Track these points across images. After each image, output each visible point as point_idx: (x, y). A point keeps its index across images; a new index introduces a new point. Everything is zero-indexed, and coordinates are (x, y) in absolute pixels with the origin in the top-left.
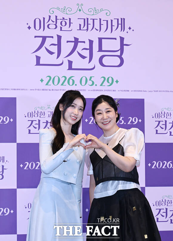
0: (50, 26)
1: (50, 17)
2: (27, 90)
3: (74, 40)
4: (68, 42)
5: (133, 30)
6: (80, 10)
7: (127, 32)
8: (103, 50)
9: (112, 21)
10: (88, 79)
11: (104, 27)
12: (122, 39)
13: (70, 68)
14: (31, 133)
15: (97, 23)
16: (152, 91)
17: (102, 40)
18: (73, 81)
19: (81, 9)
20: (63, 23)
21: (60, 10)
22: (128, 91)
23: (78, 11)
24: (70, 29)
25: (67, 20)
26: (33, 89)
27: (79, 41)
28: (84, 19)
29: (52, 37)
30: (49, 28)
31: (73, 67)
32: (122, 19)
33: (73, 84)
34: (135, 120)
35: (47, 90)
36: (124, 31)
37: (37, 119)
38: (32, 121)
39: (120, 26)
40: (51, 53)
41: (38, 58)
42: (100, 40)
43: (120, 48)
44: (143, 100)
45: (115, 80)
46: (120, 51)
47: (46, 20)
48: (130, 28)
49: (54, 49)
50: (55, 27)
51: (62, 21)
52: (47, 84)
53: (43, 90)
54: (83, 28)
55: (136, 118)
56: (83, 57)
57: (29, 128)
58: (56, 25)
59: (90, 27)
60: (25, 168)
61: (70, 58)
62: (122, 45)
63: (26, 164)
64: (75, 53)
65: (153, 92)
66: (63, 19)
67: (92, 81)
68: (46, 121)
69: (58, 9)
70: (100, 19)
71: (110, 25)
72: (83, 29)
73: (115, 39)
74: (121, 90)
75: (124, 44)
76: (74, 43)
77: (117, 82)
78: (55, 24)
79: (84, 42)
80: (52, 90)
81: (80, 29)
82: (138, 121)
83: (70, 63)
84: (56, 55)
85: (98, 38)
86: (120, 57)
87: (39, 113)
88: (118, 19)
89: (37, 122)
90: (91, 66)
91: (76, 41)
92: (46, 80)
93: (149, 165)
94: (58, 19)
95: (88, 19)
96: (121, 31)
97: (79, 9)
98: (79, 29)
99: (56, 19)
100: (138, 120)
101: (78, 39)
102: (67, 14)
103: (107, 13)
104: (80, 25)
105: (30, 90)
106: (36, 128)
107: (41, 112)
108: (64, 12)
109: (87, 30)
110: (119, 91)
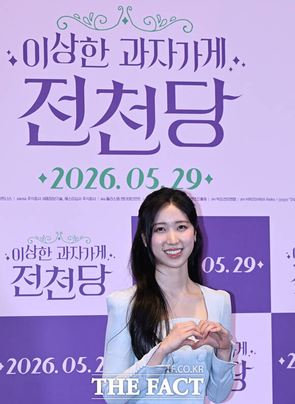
0: (59, 57)
1: (58, 35)
2: (9, 199)
3: (113, 89)
4: (99, 91)
5: (244, 65)
6: (125, 21)
7: (231, 69)
8: (177, 108)
9: (196, 44)
10: (146, 174)
11: (178, 58)
12: (219, 84)
13: (105, 150)
14: (20, 294)
15: (163, 48)
16: (287, 200)
17: (176, 86)
18: (113, 178)
19: (128, 18)
20: (89, 50)
21: (81, 20)
22: (234, 199)
23: (122, 23)
24: (104, 63)
25: (97, 42)
26: (24, 197)
27: (124, 89)
28: (136, 41)
29: (65, 82)
30: (57, 62)
31: (111, 149)
32: (218, 40)
33: (111, 186)
34: (250, 263)
35: (54, 199)
36: (222, 67)
37: (34, 262)
38: (23, 269)
39: (214, 55)
40: (63, 117)
41: (34, 129)
42: (171, 86)
43: (214, 105)
44: (265, 220)
45: (204, 176)
46: (214, 110)
47: (51, 45)
48: (236, 60)
49: (70, 108)
50: (69, 58)
51: (86, 45)
52: (54, 186)
53: (46, 199)
54: (133, 59)
55: (252, 259)
56: (134, 126)
57: (17, 284)
58: (72, 54)
59: (149, 57)
60: (9, 372)
61: (105, 128)
62: (220, 97)
63: (11, 362)
64: (116, 115)
65: (289, 200)
66: (89, 40)
67: (153, 178)
68: (54, 267)
69: (77, 18)
70: (171, 41)
71: (192, 54)
72: (133, 63)
73: (205, 84)
74: (218, 199)
75: (224, 94)
76: (112, 94)
77: (209, 179)
78: (70, 51)
79: (135, 92)
80: (67, 199)
81: (126, 63)
82: (257, 266)
83: (105, 138)
84: (73, 120)
85: (167, 82)
86: (216, 124)
87: (38, 251)
88: (210, 41)
89: (34, 271)
90: (150, 145)
91: (118, 90)
92: (52, 177)
93: (282, 361)
94: (78, 42)
95: (142, 40)
96: (217, 67)
97: (123, 18)
98: (124, 63)
99: (73, 41)
100: (257, 262)
101: (123, 85)
102: (96, 29)
103: (186, 27)
104: (126, 54)
105: (18, 199)
106: (30, 283)
107: (42, 248)
108: (90, 24)
109: (142, 64)
110: (213, 199)
